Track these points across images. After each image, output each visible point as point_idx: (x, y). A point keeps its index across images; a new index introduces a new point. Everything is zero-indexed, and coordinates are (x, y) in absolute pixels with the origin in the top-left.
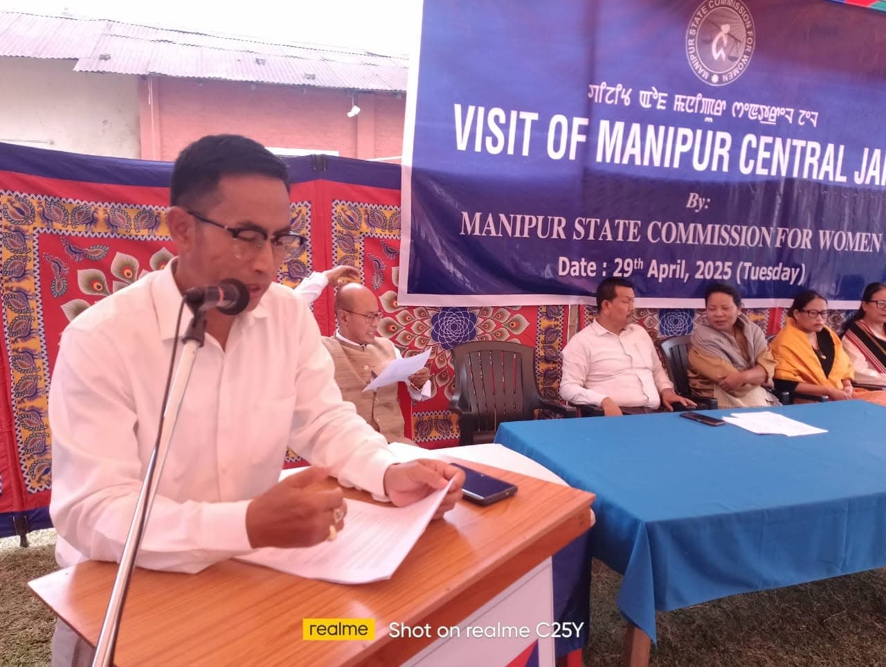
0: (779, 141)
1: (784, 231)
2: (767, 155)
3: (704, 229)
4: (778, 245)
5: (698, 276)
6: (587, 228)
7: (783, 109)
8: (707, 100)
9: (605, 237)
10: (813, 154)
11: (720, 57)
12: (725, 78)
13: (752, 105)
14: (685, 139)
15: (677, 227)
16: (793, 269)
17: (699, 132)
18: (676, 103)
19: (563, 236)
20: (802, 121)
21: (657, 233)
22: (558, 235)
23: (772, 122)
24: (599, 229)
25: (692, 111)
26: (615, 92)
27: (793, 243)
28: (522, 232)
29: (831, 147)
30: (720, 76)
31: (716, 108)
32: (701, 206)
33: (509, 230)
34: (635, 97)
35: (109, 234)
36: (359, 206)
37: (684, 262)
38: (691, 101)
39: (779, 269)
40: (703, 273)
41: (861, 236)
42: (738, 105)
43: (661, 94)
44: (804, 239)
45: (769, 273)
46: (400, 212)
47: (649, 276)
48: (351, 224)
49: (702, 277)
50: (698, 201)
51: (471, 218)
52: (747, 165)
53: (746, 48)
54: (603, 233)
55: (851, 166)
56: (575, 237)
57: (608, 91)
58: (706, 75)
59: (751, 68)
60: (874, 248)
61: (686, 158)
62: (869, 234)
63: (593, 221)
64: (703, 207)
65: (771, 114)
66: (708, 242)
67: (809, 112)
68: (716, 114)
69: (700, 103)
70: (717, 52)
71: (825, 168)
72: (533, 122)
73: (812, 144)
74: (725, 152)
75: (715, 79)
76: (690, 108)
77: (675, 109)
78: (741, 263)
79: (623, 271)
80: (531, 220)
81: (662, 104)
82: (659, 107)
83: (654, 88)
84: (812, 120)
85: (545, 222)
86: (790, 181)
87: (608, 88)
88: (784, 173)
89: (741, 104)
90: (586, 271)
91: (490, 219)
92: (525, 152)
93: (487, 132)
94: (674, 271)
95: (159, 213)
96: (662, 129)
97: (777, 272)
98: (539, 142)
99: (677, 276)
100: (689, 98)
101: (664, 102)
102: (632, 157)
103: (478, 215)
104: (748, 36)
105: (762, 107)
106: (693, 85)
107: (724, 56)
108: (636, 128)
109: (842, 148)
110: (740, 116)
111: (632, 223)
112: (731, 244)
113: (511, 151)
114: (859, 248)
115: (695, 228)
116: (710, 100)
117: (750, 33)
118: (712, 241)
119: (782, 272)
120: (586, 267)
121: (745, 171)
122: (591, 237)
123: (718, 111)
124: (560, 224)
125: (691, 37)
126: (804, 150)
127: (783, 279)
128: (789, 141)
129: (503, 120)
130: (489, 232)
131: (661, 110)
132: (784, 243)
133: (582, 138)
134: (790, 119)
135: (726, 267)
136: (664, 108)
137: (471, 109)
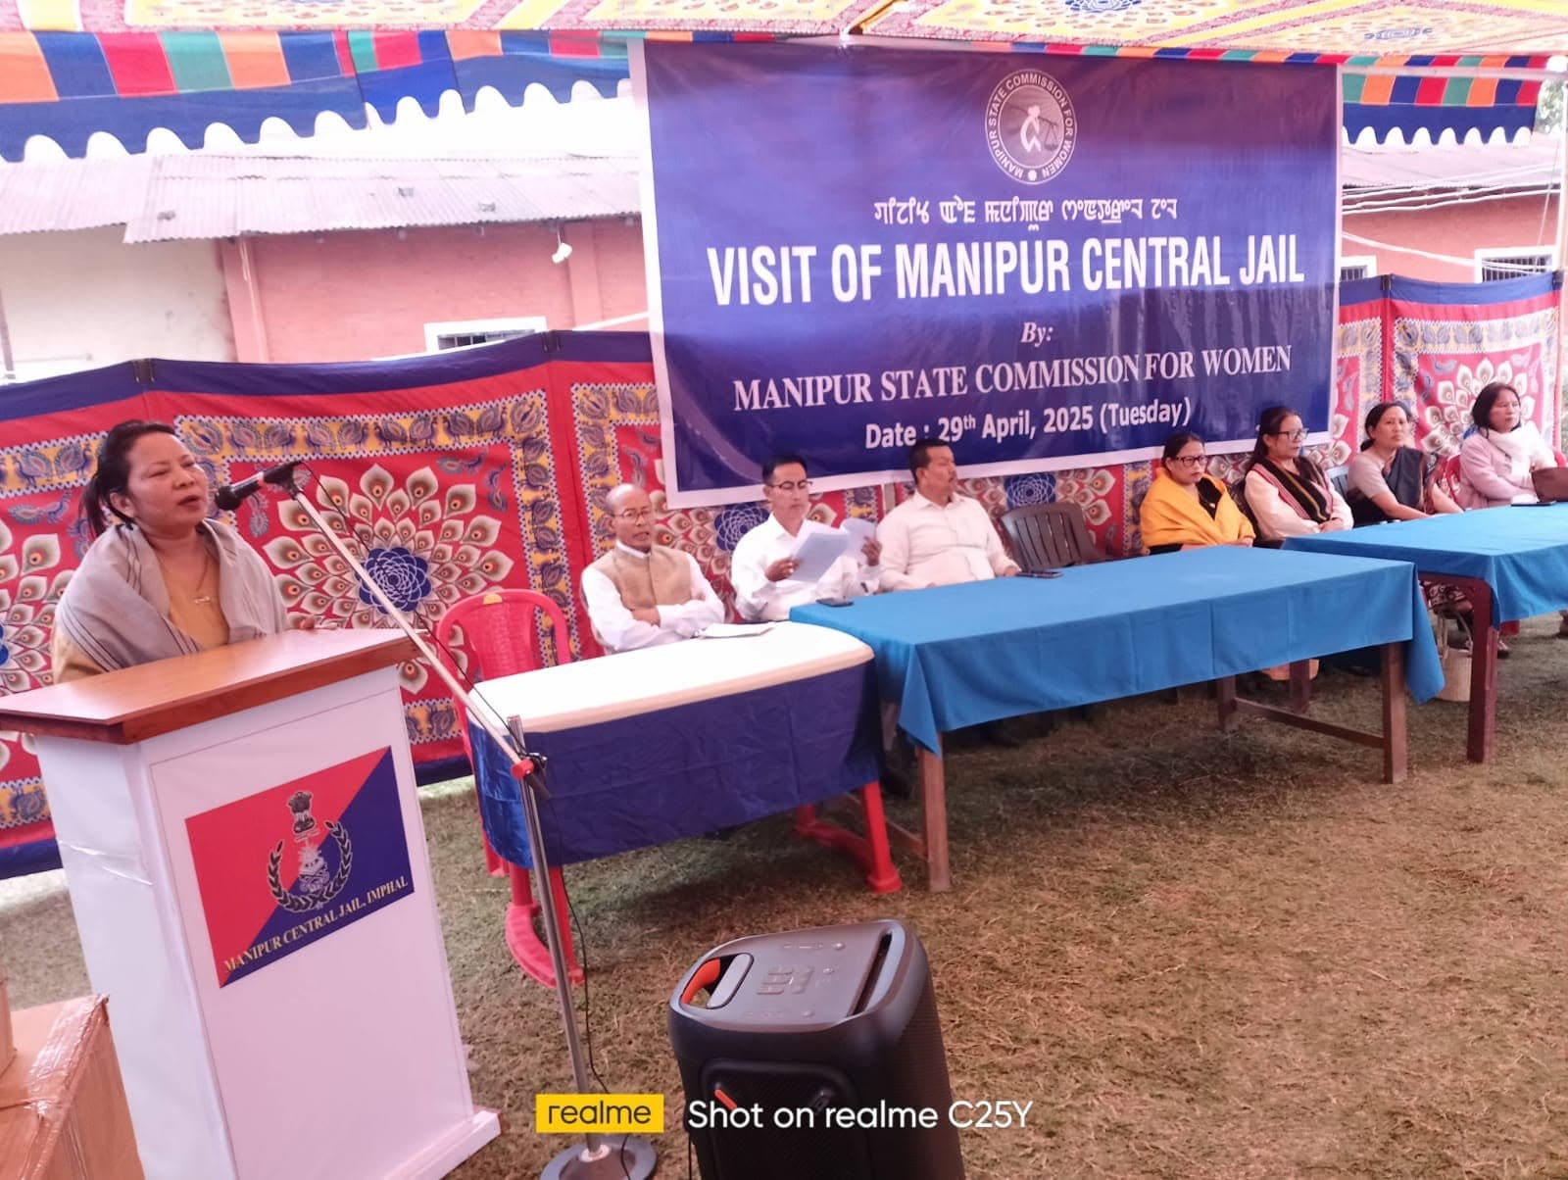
0: (1129, 242)
1: (1154, 358)
2: (1117, 262)
3: (1050, 367)
4: (1148, 376)
5: (1048, 429)
6: (898, 384)
7: (1127, 201)
8: (1027, 203)
9: (922, 393)
10: (1178, 254)
11: (1034, 147)
12: (1045, 173)
13: (1087, 202)
14: (1007, 257)
15: (1013, 368)
16: (1174, 406)
17: (1024, 245)
18: (987, 212)
19: (869, 398)
20: (1157, 213)
21: (988, 379)
22: (863, 397)
23: (1117, 220)
24: (913, 383)
25: (1009, 219)
26: (908, 208)
27: (1169, 371)
28: (815, 399)
29: (1201, 242)
30: (1039, 172)
31: (1041, 212)
32: (1041, 339)
33: (799, 400)
34: (934, 211)
35: (310, 455)
36: (604, 389)
37: (1027, 412)
38: (1006, 207)
39: (1155, 407)
40: (1055, 424)
41: (1261, 351)
42: (1068, 204)
43: (967, 204)
44: (1184, 366)
45: (1143, 415)
46: (655, 391)
47: (984, 436)
48: (597, 412)
49: (1054, 429)
50: (1036, 332)
51: (747, 388)
52: (1093, 278)
53: (1066, 132)
54: (919, 388)
55: (1233, 262)
56: (884, 398)
57: (898, 208)
58: (1019, 173)
59: (1077, 156)
60: (1282, 364)
61: (1013, 279)
62: (1273, 348)
63: (904, 374)
64: (1044, 339)
65: (1114, 210)
66: (1057, 384)
67: (1164, 201)
68: (1041, 219)
69: (1018, 208)
70: (1029, 141)
71: (1197, 269)
72: (810, 258)
73: (1175, 241)
74: (1062, 266)
75: (1032, 175)
76: (1006, 216)
77: (987, 220)
78: (1104, 406)
79: (950, 434)
80: (824, 382)
81: (970, 216)
82: (967, 220)
83: (956, 197)
84: (1169, 209)
85: (843, 382)
86: (1152, 293)
87: (899, 205)
88: (1142, 283)
89: (1073, 202)
90: (902, 438)
91: (772, 387)
92: (806, 297)
93: (753, 278)
94: (1017, 426)
95: (366, 424)
96: (975, 247)
97: (1152, 412)
98: (821, 283)
99: (1021, 432)
100: (1003, 204)
101: (972, 212)
102: (943, 287)
103: (755, 384)
104: (1065, 117)
105: (1100, 203)
106: (1005, 187)
107: (1039, 146)
108: (942, 250)
109: (1217, 240)
110: (1074, 217)
111: (955, 370)
112: (1087, 382)
113: (787, 298)
114: (1261, 368)
115: (1038, 366)
116: (1031, 203)
117: (1067, 112)
118: (1062, 380)
119: (1159, 411)
120: (902, 435)
121: (1092, 286)
122: (905, 396)
123: (1043, 215)
124: (862, 383)
125: (991, 129)
126: (1165, 250)
127: (1162, 420)
128: (1142, 241)
129: (771, 261)
130: (771, 403)
131: (969, 224)
132: (1156, 374)
133: (877, 271)
134: (1139, 213)
135: (1084, 412)
136: (973, 220)
137: (730, 252)
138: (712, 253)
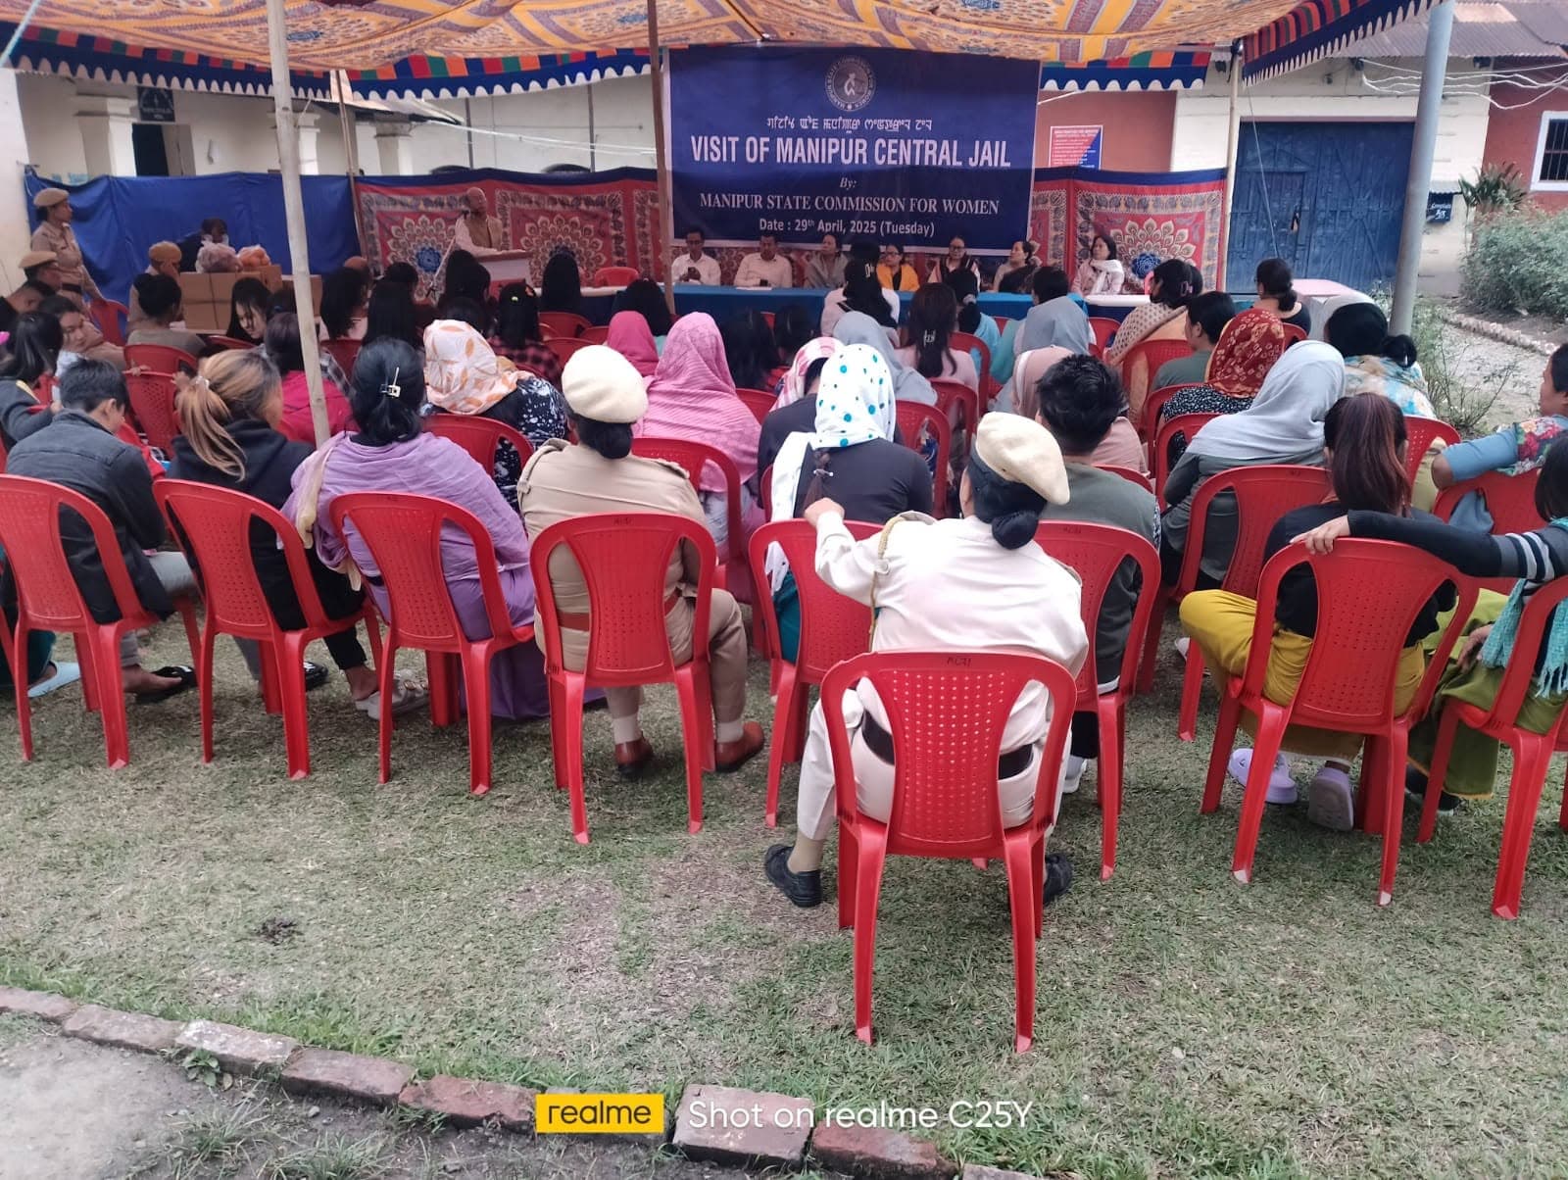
0: (903, 142)
2: (895, 151)
3: (854, 200)
5: (852, 230)
6: (775, 201)
7: (903, 121)
8: (846, 120)
9: (787, 207)
11: (851, 93)
12: (857, 106)
13: (879, 121)
14: (834, 146)
15: (835, 199)
17: (844, 140)
18: (825, 125)
19: (761, 207)
20: (918, 127)
21: (821, 203)
22: (758, 206)
23: (896, 130)
24: (783, 202)
25: (836, 128)
26: (784, 122)
28: (736, 204)
30: (853, 105)
31: (853, 125)
32: (850, 186)
33: (729, 203)
34: (797, 123)
37: (842, 221)
38: (835, 122)
40: (855, 229)
42: (869, 121)
43: (814, 120)
49: (855, 231)
50: (847, 183)
51: (706, 197)
52: (879, 159)
53: (869, 86)
54: (786, 204)
56: (768, 207)
58: (843, 106)
59: (875, 98)
61: (836, 157)
63: (779, 197)
64: (852, 187)
65: (895, 125)
66: (857, 209)
67: (923, 121)
68: (853, 128)
69: (841, 122)
70: (849, 91)
72: (736, 142)
73: (929, 142)
74: (863, 151)
75: (850, 107)
76: (835, 126)
77: (824, 128)
79: (801, 227)
80: (740, 198)
81: (815, 126)
82: (814, 128)
83: (809, 117)
84: (927, 126)
85: (749, 199)
87: (780, 120)
88: (908, 162)
89: (871, 121)
91: (716, 197)
92: (734, 160)
93: (710, 150)
96: (818, 140)
98: (741, 153)
100: (833, 120)
101: (817, 124)
102: (799, 159)
103: (709, 195)
104: (869, 79)
105: (887, 121)
106: (835, 112)
107: (854, 93)
108: (800, 141)
110: (871, 128)
111: (804, 198)
112: (873, 209)
113: (725, 159)
115: (847, 200)
116: (848, 120)
117: (870, 77)
118: (860, 208)
120: (777, 225)
121: (880, 162)
122: (779, 207)
123: (855, 127)
124: (758, 199)
125: (829, 84)
126: (923, 146)
128: (910, 141)
129: (718, 143)
130: (716, 204)
131: (815, 130)
133: (767, 149)
134: (908, 127)
135: (871, 225)
136: (817, 128)
138: (693, 138)
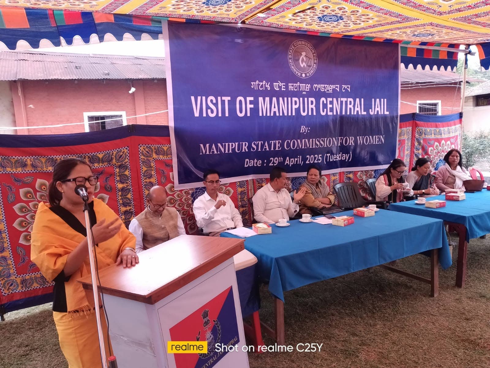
0: (335, 100)
1: (341, 138)
2: (331, 106)
3: (309, 141)
4: (339, 144)
5: (307, 162)
6: (257, 146)
7: (334, 85)
8: (302, 85)
9: (266, 149)
10: (350, 104)
12: (308, 75)
13: (321, 85)
14: (296, 103)
15: (297, 141)
16: (347, 155)
17: (301, 99)
18: (289, 87)
19: (247, 150)
20: (343, 90)
21: (288, 145)
22: (245, 150)
23: (331, 91)
24: (263, 146)
25: (296, 90)
26: (263, 84)
27: (346, 143)
28: (229, 151)
29: (358, 100)
30: (306, 74)
31: (306, 88)
32: (306, 131)
33: (223, 150)
34: (272, 86)
35: (33, 170)
36: (151, 146)
37: (301, 156)
38: (295, 85)
39: (340, 155)
40: (309, 161)
41: (376, 137)
42: (316, 85)
43: (282, 84)
44: (351, 141)
45: (337, 157)
46: (171, 147)
47: (285, 164)
48: (148, 155)
49: (309, 162)
50: (305, 129)
51: (205, 147)
52: (323, 111)
53: (314, 61)
54: (264, 147)
55: (368, 107)
56: (252, 150)
57: (260, 84)
58: (299, 74)
59: (318, 69)
60: (382, 142)
61: (298, 110)
62: (379, 136)
63: (260, 143)
65: (330, 88)
67: (346, 86)
68: (307, 90)
69: (299, 86)
70: (302, 64)
71: (356, 109)
72: (228, 101)
73: (349, 99)
74: (313, 106)
75: (304, 75)
76: (295, 89)
77: (289, 90)
78: (326, 155)
79: (274, 163)
80: (232, 145)
81: (283, 88)
82: (283, 89)
83: (279, 82)
84: (348, 89)
85: (239, 145)
86: (342, 117)
87: (259, 83)
88: (339, 113)
90: (256, 164)
91: (214, 146)
92: (227, 115)
93: (208, 107)
94: (297, 161)
96: (286, 99)
97: (340, 157)
98: (232, 110)
99: (298, 163)
100: (294, 84)
101: (284, 87)
102: (275, 112)
103: (208, 145)
104: (314, 56)
105: (326, 85)
106: (295, 79)
107: (305, 65)
108: (274, 99)
109: (362, 99)
110: (317, 90)
111: (277, 142)
112: (321, 146)
113: (220, 115)
114: (375, 143)
115: (305, 141)
116: (303, 85)
117: (314, 54)
118: (312, 146)
119: (342, 156)
120: (257, 163)
121: (323, 114)
122: (259, 150)
124: (245, 145)
125: (291, 59)
126: (346, 102)
127: (343, 159)
128: (339, 99)
129: (214, 101)
130: (213, 152)
131: (283, 91)
132: (342, 144)
133: (252, 106)
134: (338, 90)
135: (319, 157)
136: (285, 90)
137: (199, 98)
138: (193, 98)
